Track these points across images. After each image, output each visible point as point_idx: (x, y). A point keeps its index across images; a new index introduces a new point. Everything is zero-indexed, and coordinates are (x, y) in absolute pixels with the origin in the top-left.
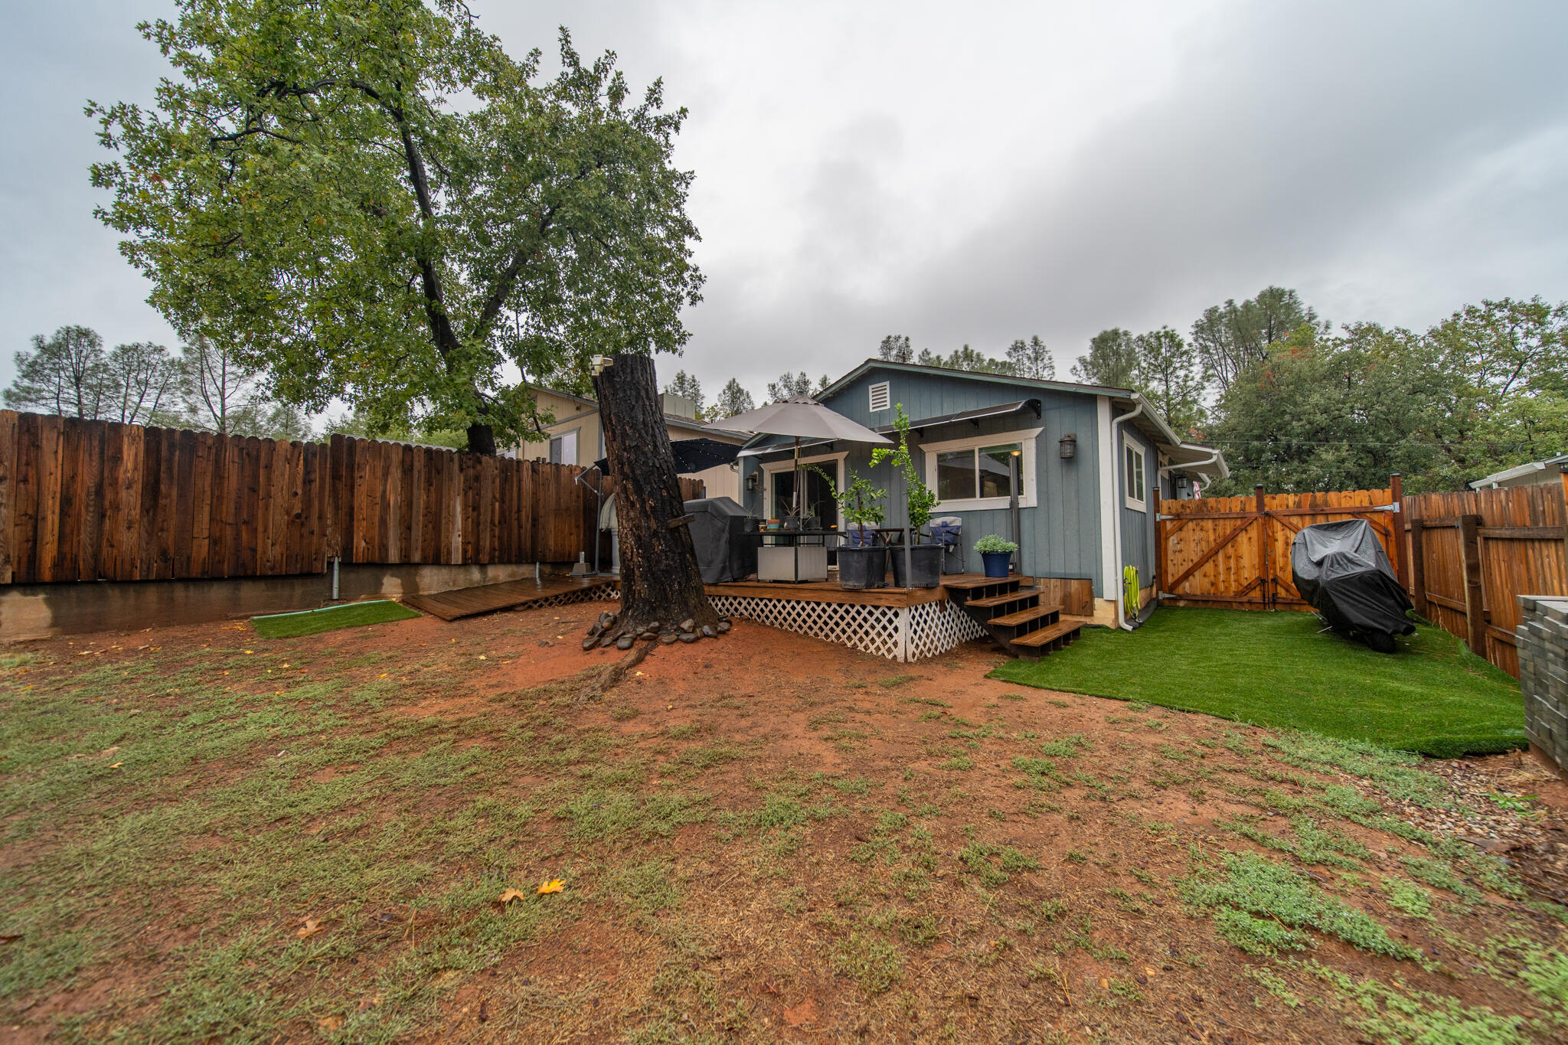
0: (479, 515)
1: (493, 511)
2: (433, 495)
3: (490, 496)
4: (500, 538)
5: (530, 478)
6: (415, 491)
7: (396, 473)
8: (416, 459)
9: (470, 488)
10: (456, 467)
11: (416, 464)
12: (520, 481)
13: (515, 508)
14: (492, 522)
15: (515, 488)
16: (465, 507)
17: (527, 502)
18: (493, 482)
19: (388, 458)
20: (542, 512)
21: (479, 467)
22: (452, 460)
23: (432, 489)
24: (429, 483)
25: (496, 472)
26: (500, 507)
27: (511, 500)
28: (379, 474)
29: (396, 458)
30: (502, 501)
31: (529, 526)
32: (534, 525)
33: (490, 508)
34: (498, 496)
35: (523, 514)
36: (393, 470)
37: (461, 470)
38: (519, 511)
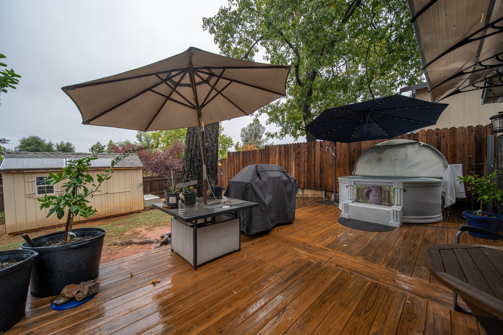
0: (300, 168)
1: (304, 166)
2: (286, 161)
3: (303, 160)
4: (307, 178)
5: (319, 150)
6: (282, 160)
7: (277, 155)
8: (282, 149)
9: (297, 158)
10: (292, 150)
11: (282, 151)
12: (315, 152)
13: (313, 164)
14: (304, 171)
15: (313, 156)
16: (295, 165)
17: (318, 161)
18: (304, 154)
19: (275, 151)
20: (325, 166)
21: (299, 148)
22: (291, 147)
23: (286, 159)
24: (285, 156)
25: (306, 149)
26: (307, 164)
27: (311, 160)
28: (274, 156)
29: (277, 149)
30: (308, 162)
31: (319, 172)
32: (321, 172)
33: (303, 165)
34: (306, 160)
35: (316, 167)
36: (277, 154)
37: (294, 151)
38: (314, 166)
